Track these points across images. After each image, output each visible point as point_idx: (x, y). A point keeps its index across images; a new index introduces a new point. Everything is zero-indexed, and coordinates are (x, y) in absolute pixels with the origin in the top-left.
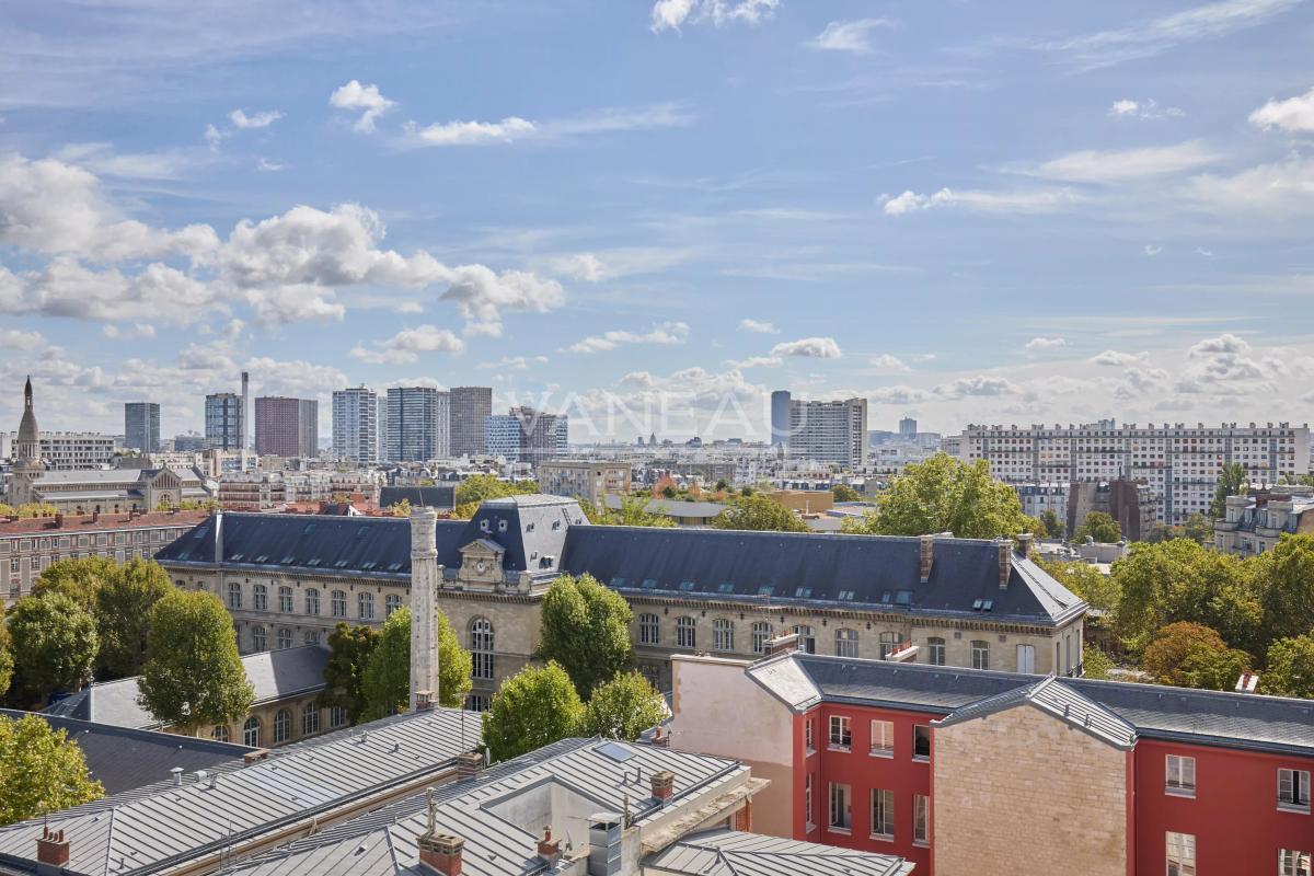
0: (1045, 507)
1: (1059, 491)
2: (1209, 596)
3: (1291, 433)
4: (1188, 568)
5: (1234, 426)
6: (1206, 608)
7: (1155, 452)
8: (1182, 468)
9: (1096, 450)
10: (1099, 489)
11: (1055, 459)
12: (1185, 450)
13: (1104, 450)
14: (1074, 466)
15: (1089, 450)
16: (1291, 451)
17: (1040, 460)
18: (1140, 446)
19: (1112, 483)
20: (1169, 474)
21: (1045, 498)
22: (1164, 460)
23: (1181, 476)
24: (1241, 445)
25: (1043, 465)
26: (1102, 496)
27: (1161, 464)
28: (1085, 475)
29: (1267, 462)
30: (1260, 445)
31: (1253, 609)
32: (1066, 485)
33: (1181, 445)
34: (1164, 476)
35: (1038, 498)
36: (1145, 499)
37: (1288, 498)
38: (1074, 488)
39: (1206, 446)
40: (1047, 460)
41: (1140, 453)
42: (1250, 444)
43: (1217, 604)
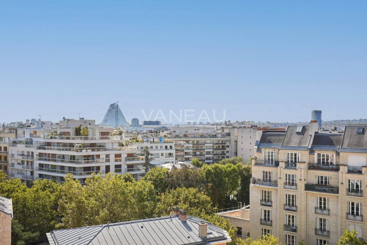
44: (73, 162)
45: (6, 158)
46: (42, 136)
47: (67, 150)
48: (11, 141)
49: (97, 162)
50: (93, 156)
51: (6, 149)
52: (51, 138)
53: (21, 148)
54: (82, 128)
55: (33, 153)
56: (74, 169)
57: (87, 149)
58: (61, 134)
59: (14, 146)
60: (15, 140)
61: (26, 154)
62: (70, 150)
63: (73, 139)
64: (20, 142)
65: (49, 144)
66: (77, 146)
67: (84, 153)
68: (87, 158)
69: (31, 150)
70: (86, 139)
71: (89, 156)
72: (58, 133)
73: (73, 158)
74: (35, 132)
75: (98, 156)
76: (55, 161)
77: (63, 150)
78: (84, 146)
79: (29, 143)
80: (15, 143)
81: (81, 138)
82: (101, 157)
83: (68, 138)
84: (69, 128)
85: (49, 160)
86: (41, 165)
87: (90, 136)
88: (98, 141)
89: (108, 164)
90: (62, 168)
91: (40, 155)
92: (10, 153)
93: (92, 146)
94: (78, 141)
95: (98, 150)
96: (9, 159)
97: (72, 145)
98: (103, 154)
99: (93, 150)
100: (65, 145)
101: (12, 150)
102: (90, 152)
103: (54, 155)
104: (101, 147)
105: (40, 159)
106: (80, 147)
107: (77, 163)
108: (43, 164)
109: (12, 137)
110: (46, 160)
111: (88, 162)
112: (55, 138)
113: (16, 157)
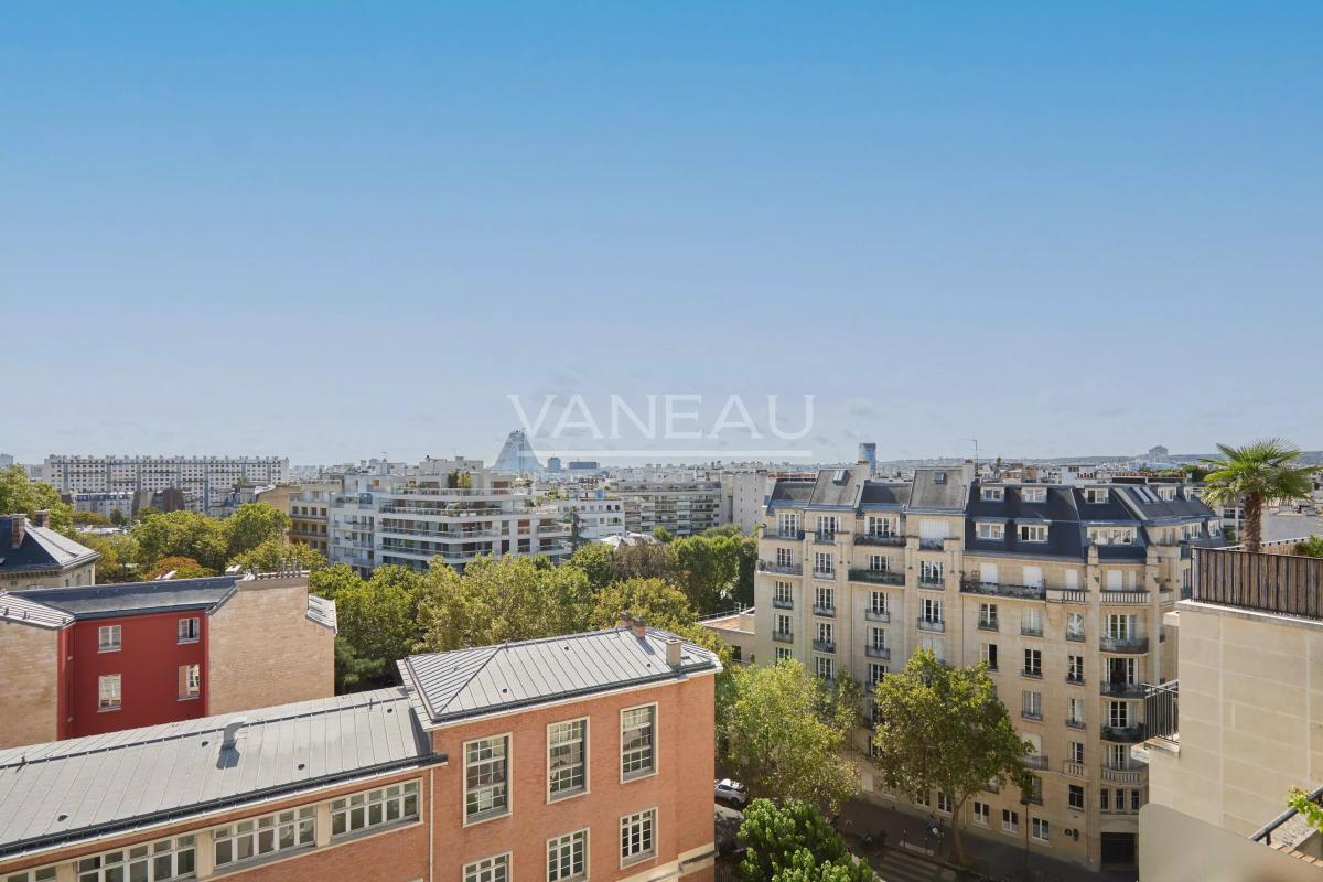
0: (114, 507)
1: (125, 497)
2: (194, 541)
3: (279, 462)
4: (181, 527)
5: (247, 458)
6: (191, 548)
7: (198, 472)
8: (215, 481)
9: (156, 472)
10: (156, 495)
11: (124, 477)
12: (217, 472)
13: (162, 471)
14: (139, 483)
15: (150, 472)
16: (279, 472)
17: (113, 479)
18: (187, 469)
19: (166, 491)
20: (207, 485)
21: (114, 502)
22: (203, 477)
23: (214, 486)
24: (251, 468)
25: (115, 481)
26: (158, 499)
27: (201, 480)
28: (148, 487)
29: (266, 477)
30: (261, 468)
31: (221, 545)
32: (131, 493)
33: (214, 468)
34: (203, 486)
35: (108, 502)
36: (188, 499)
37: (254, 487)
38: (137, 494)
39: (230, 469)
40: (118, 479)
41: (187, 473)
42: (257, 468)
43: (198, 545)
44: (444, 535)
45: (324, 528)
46: (389, 489)
47: (432, 513)
48: (333, 499)
49: (486, 534)
50: (479, 523)
51: (324, 511)
52: (405, 492)
53: (351, 510)
54: (459, 475)
55: (372, 519)
56: (446, 546)
57: (468, 512)
58: (423, 485)
59: (338, 507)
60: (341, 496)
61: (359, 521)
62: (438, 513)
63: (444, 494)
64: (350, 500)
65: (401, 503)
66: (451, 507)
67: (464, 518)
68: (469, 527)
69: (368, 513)
70: (468, 493)
71: (473, 524)
72: (418, 483)
73: (444, 527)
74: (377, 483)
75: (489, 524)
76: (412, 533)
77: (426, 513)
78: (464, 506)
79: (365, 501)
80: (340, 501)
81: (458, 492)
82: (494, 525)
83: (434, 493)
84: (437, 475)
85: (401, 532)
86: (386, 541)
87: (474, 489)
88: (489, 498)
89: (505, 538)
90: (425, 545)
91: (386, 522)
92: (332, 519)
93: (478, 506)
94: (453, 498)
95: (489, 513)
96: (330, 529)
97: (442, 505)
98: (496, 520)
99: (479, 514)
100: (429, 504)
101: (336, 514)
102: (473, 518)
103: (410, 523)
104: (494, 508)
105: (385, 530)
106: (456, 508)
107: (451, 536)
108: (390, 539)
109: (336, 492)
110: (395, 531)
111: (470, 535)
112: (412, 492)
113: (343, 526)
